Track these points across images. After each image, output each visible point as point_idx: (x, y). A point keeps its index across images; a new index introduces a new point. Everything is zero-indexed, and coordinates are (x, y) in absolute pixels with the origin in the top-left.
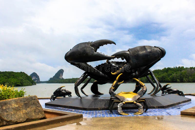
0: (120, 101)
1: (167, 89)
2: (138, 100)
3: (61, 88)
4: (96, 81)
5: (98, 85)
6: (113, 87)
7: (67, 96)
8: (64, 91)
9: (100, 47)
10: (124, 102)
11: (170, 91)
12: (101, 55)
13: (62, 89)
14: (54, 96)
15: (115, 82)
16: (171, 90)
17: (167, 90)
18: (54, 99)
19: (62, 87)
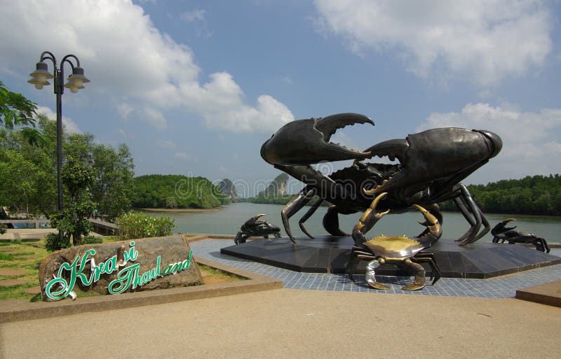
0: (374, 255)
1: (506, 232)
2: (416, 256)
3: (257, 218)
4: (334, 206)
5: (339, 215)
6: (363, 223)
7: (271, 236)
8: (263, 225)
9: (338, 130)
10: (383, 260)
11: (513, 237)
12: (339, 149)
13: (259, 220)
14: (243, 233)
15: (368, 212)
16: (516, 234)
17: (506, 234)
18: (243, 240)
19: (259, 217)
